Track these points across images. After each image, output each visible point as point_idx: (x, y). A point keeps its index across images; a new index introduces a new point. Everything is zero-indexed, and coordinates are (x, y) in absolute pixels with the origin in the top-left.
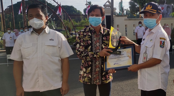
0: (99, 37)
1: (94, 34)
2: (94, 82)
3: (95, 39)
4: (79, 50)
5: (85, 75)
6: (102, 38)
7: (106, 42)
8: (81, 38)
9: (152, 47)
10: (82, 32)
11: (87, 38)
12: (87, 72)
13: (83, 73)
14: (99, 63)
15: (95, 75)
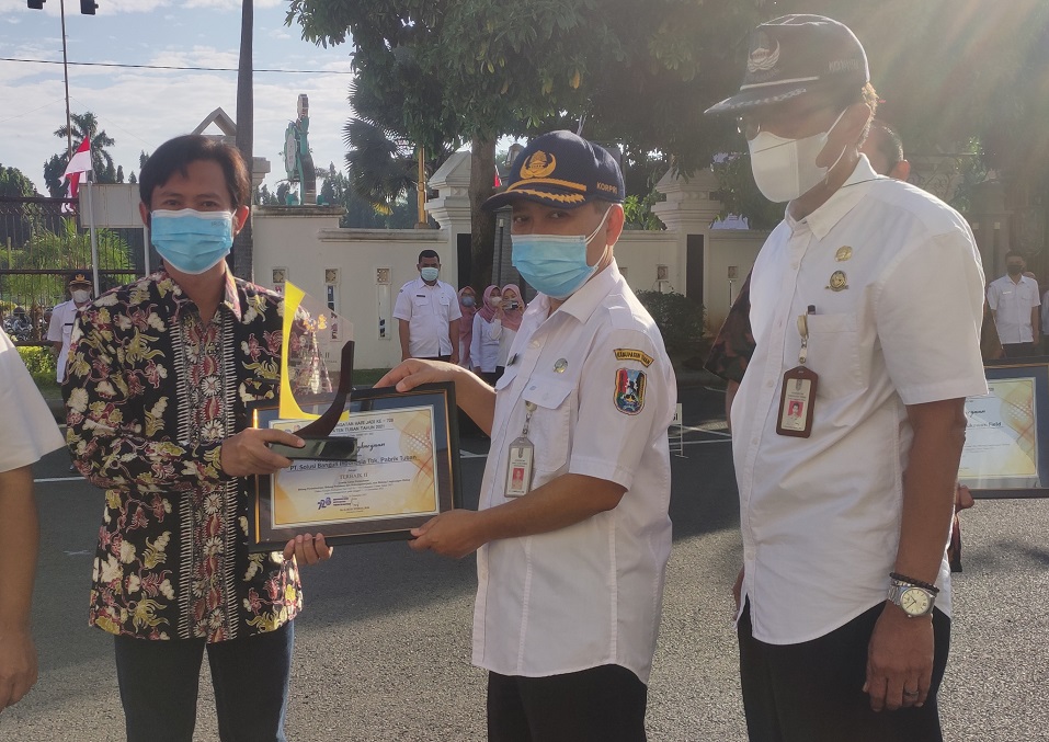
0: (213, 337)
1: (183, 324)
2: (194, 623)
3: (190, 350)
4: (85, 427)
5: (133, 587)
6: (237, 345)
7: (260, 369)
8: (97, 352)
9: (566, 408)
10: (107, 307)
11: (138, 348)
12: (148, 565)
13: (120, 574)
14: (219, 505)
15: (196, 584)
